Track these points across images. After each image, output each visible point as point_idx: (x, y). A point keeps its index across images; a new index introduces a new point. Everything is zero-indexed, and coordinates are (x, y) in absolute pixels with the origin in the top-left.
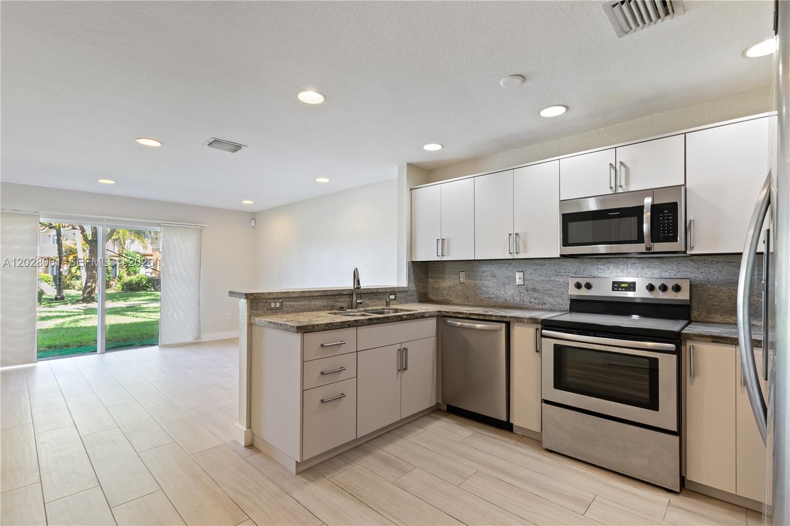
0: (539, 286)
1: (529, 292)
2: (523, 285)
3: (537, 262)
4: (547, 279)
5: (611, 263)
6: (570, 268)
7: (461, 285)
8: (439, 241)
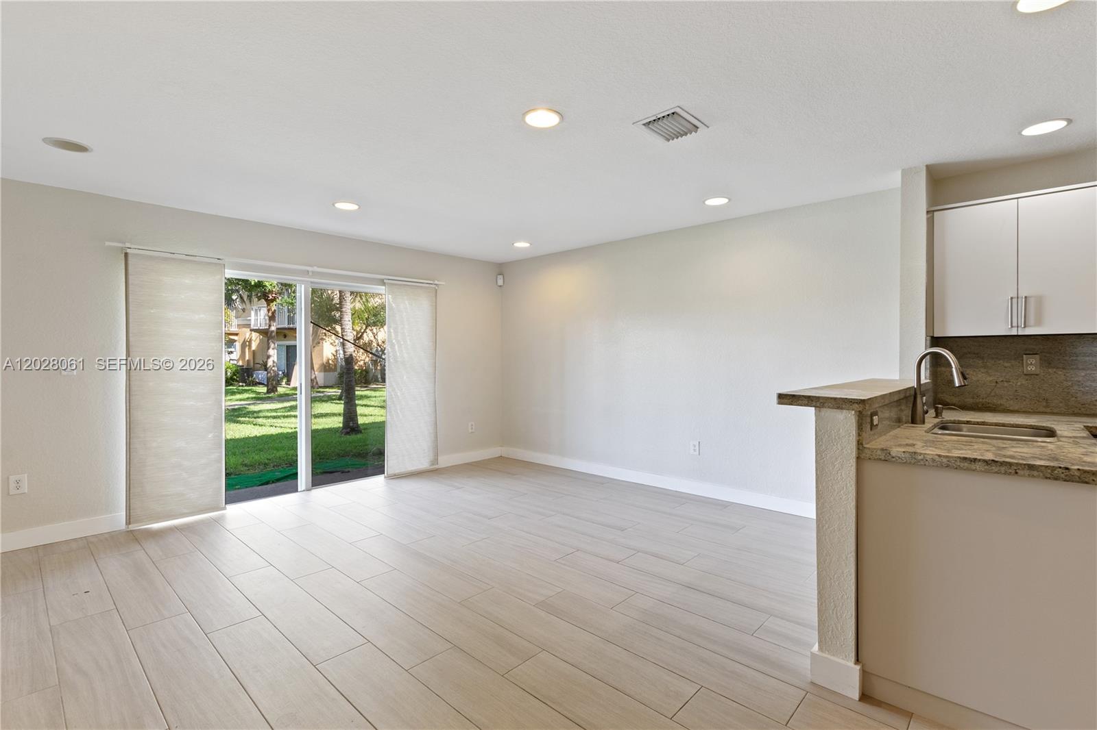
7: (1027, 377)
8: (1015, 301)
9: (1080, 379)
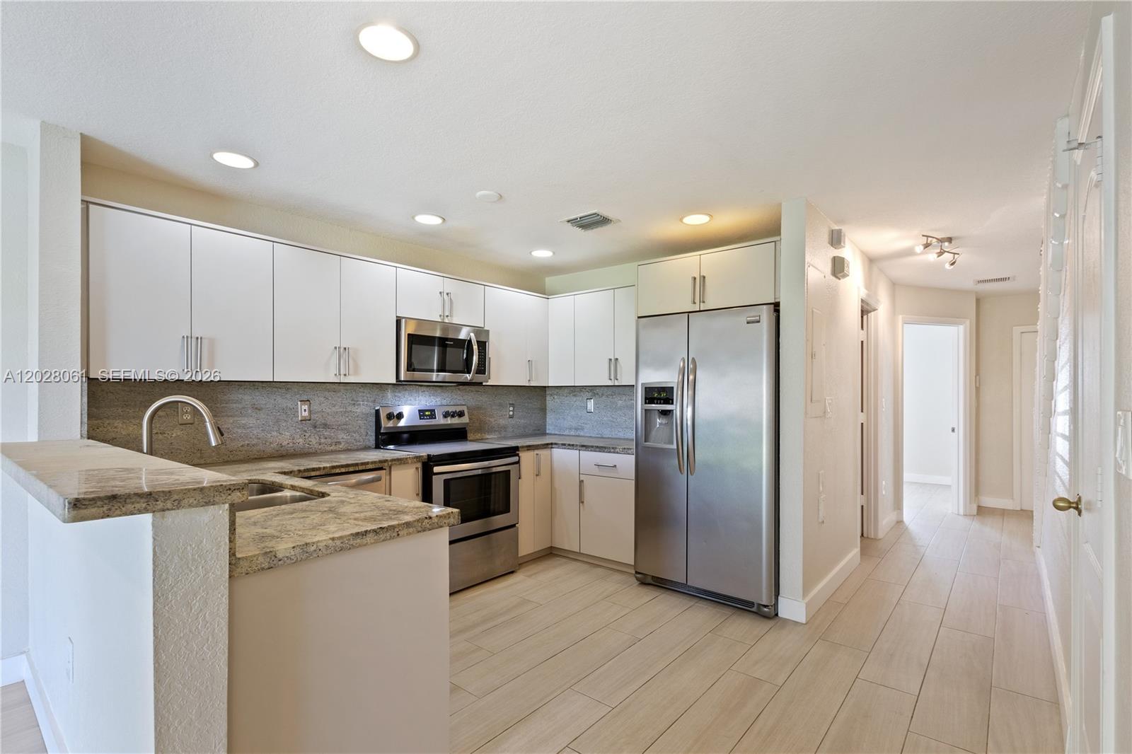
0: (330, 420)
1: (318, 430)
2: (309, 420)
3: (328, 387)
4: (342, 410)
5: (406, 390)
6: (368, 395)
7: (182, 427)
8: (189, 339)
9: (230, 426)
